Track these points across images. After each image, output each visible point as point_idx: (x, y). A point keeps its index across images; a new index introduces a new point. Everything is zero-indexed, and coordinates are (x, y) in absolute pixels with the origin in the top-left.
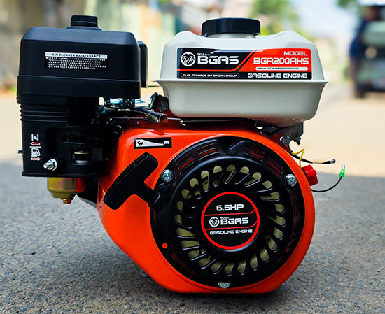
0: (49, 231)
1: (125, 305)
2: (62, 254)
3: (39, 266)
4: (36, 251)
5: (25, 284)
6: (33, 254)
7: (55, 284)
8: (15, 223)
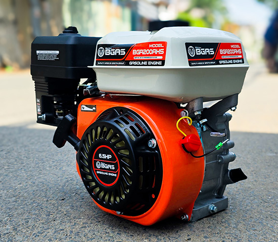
0: (70, 182)
1: (145, 239)
2: (85, 200)
3: (70, 209)
4: (64, 197)
5: (64, 224)
6: (63, 200)
7: (87, 223)
8: (41, 176)
